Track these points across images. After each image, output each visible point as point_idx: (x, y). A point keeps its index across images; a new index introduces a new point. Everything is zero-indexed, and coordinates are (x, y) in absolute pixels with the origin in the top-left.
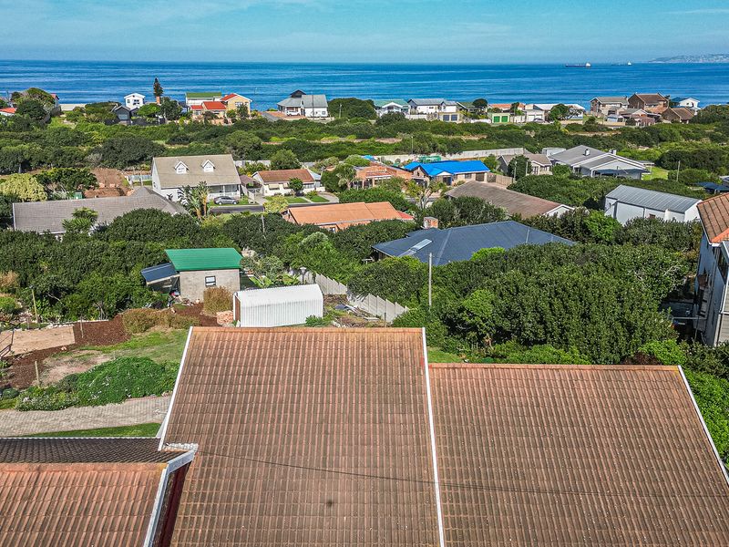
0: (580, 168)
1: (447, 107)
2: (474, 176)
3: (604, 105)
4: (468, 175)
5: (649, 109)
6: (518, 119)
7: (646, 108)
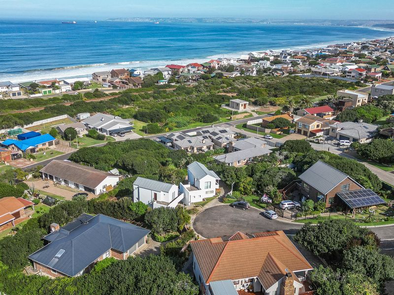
0: (101, 129)
1: (13, 88)
2: (47, 144)
3: (99, 77)
4: (44, 145)
5: (121, 77)
6: (57, 91)
7: (120, 77)
